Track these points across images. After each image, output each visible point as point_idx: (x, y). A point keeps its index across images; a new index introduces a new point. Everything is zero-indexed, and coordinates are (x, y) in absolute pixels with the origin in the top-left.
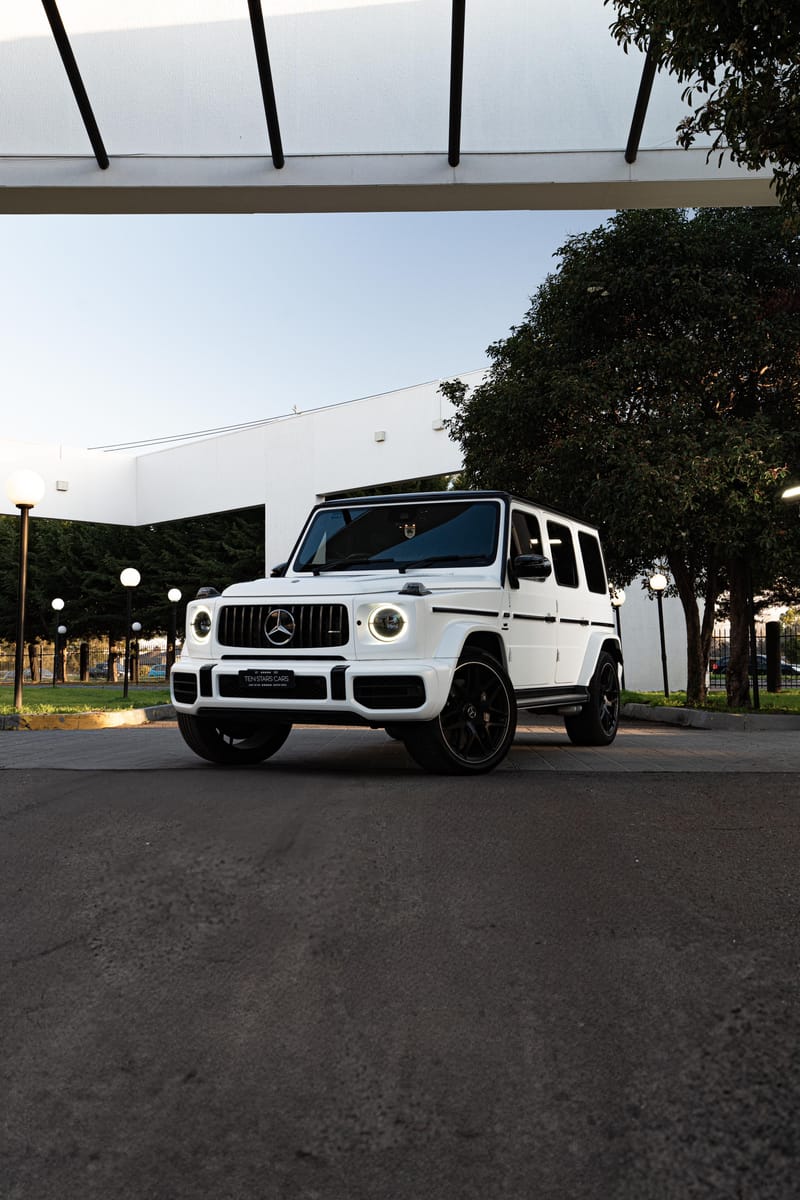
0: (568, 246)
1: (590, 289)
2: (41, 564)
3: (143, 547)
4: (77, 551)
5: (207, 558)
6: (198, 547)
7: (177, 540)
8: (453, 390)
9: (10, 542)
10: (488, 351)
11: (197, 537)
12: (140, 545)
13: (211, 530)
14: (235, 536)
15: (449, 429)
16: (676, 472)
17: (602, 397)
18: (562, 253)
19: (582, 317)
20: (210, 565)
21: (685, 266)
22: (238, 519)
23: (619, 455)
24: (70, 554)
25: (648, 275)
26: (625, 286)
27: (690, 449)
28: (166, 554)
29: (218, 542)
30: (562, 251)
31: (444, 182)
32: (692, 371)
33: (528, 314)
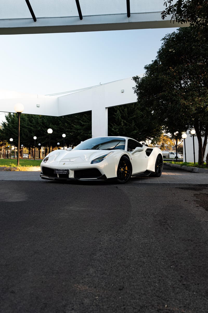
0: (165, 38)
1: (170, 50)
2: (34, 127)
3: (60, 122)
4: (43, 123)
5: (77, 125)
6: (74, 122)
7: (69, 120)
8: (136, 79)
9: (26, 121)
10: (144, 68)
11: (74, 119)
12: (59, 122)
13: (78, 117)
14: (84, 119)
15: (134, 90)
16: (191, 102)
17: (172, 81)
18: (163, 40)
19: (168, 58)
20: (77, 127)
21: (196, 43)
22: (85, 114)
23: (176, 97)
24: (41, 124)
25: (186, 46)
26: (180, 49)
27: (196, 95)
28: (66, 124)
29: (80, 121)
30: (164, 39)
31: (126, 22)
32: (198, 73)
33: (157, 57)
